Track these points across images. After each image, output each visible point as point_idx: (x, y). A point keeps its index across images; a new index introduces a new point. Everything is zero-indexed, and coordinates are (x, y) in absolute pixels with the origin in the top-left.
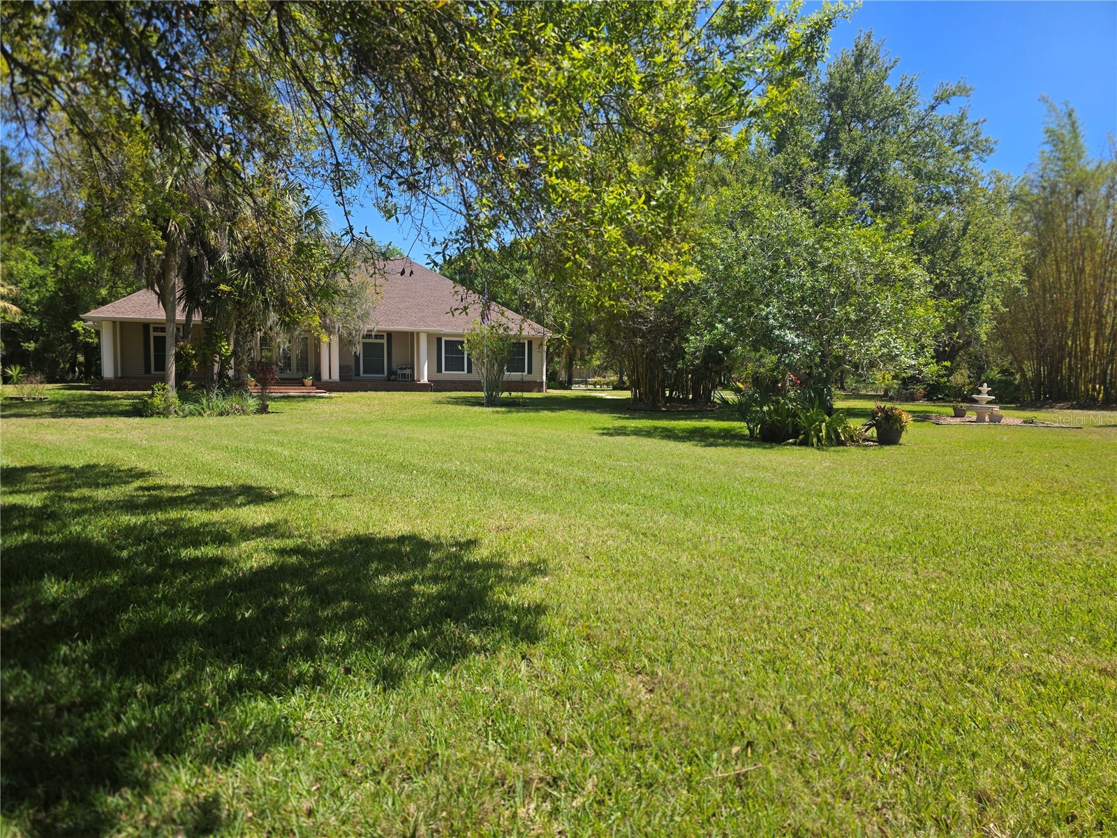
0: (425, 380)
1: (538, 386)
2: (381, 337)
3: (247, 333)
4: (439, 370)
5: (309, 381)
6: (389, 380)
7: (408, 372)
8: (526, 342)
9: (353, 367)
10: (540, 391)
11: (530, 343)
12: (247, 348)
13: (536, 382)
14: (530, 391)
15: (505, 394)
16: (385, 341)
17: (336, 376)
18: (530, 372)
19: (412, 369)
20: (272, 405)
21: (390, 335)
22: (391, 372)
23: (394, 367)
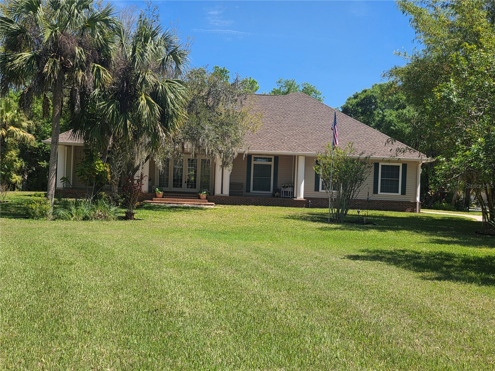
0: (301, 196)
1: (412, 206)
2: (270, 160)
3: (118, 154)
4: (317, 189)
5: (203, 195)
6: (274, 196)
7: (289, 189)
8: (401, 165)
9: (245, 185)
10: (413, 211)
11: (405, 166)
12: (117, 166)
13: (409, 202)
14: (403, 211)
15: (351, 212)
16: (272, 163)
17: (226, 192)
18: (403, 193)
19: (293, 187)
20: (138, 213)
21: (277, 157)
22: (276, 190)
23: (279, 185)
